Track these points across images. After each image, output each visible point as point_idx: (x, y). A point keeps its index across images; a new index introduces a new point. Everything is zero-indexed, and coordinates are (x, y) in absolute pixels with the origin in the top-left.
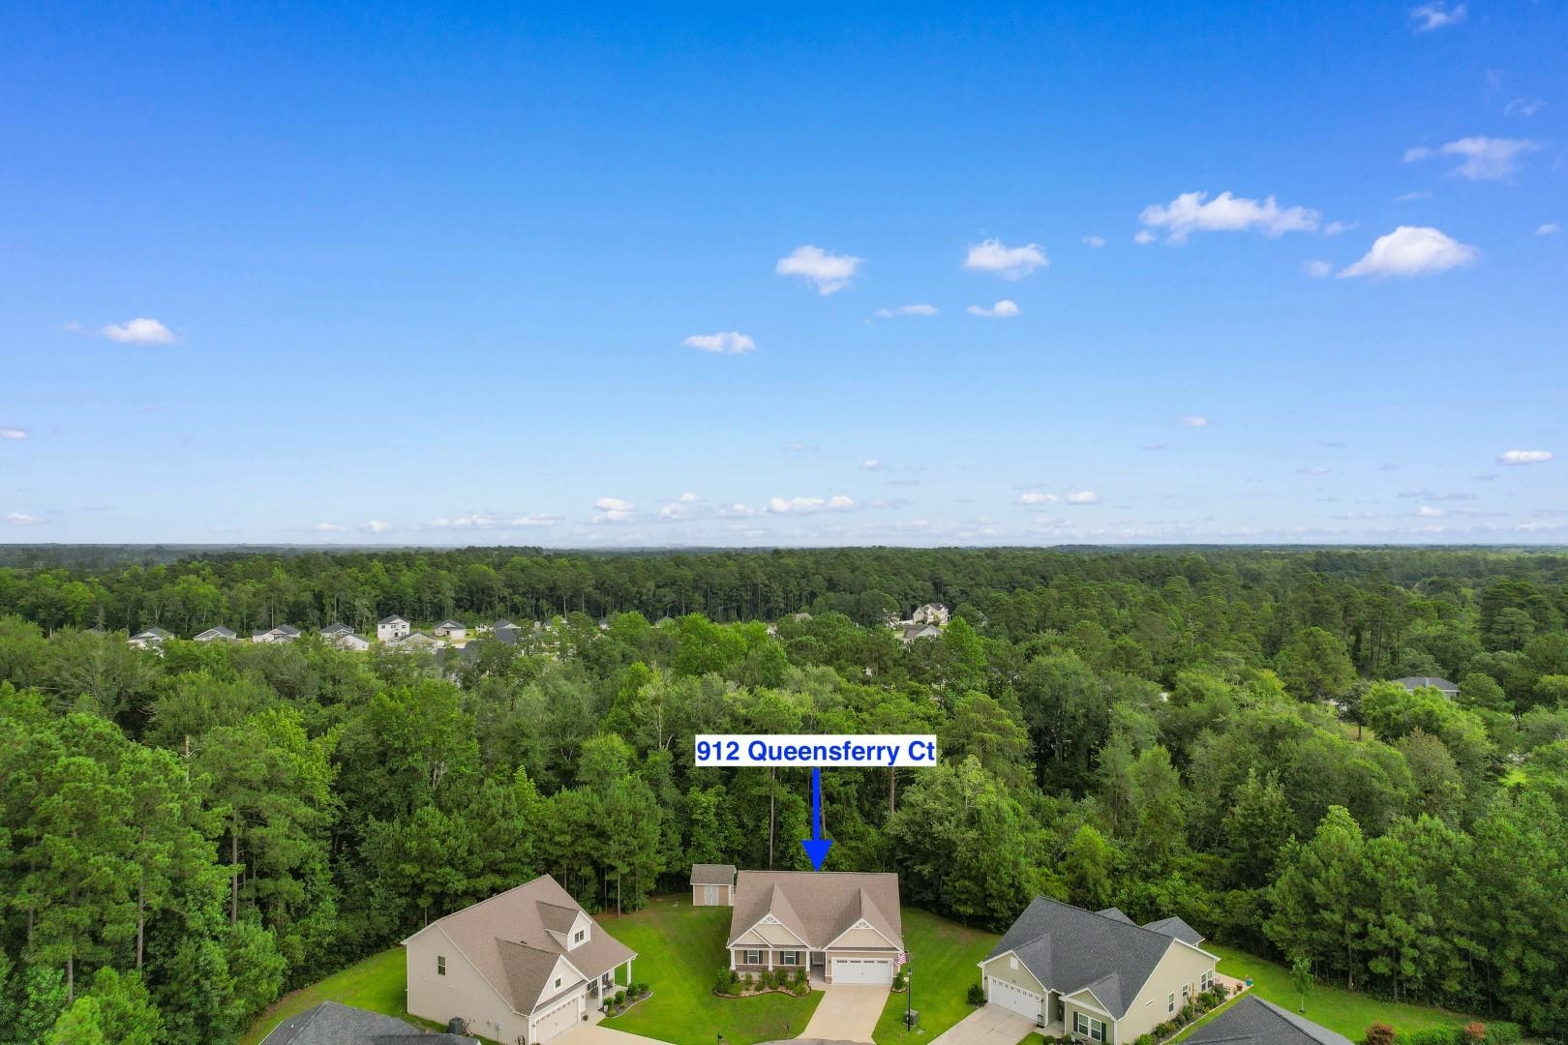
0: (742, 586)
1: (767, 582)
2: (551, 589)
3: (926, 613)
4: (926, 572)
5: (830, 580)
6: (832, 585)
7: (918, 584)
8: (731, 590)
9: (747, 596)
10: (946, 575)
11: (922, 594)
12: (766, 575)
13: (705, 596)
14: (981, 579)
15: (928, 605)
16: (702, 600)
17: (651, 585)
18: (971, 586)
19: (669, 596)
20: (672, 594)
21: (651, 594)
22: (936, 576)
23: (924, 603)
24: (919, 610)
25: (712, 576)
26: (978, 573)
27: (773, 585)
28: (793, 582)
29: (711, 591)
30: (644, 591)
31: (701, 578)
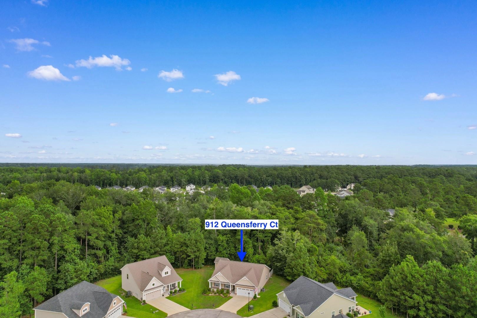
0: (292, 177)
1: (300, 176)
2: (236, 177)
3: (351, 186)
4: (352, 173)
5: (320, 175)
6: (321, 177)
7: (349, 177)
8: (289, 178)
9: (294, 180)
10: (359, 174)
11: (350, 180)
12: (300, 173)
13: (281, 180)
14: (371, 175)
15: (352, 184)
16: (280, 181)
17: (265, 176)
18: (367, 178)
19: (270, 179)
20: (271, 179)
21: (264, 179)
22: (356, 174)
23: (351, 183)
24: (349, 185)
25: (283, 173)
26: (370, 174)
27: (302, 177)
28: (308, 175)
29: (283, 178)
30: (263, 178)
31: (280, 174)
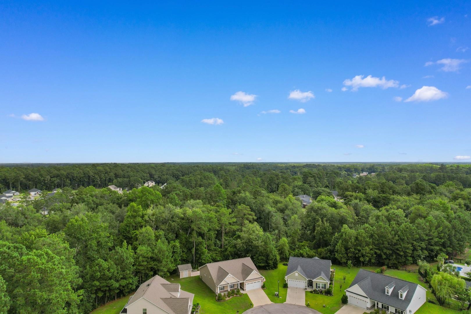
0: (84, 177)
1: (93, 175)
3: (148, 184)
4: (147, 171)
5: (115, 174)
6: (117, 176)
7: (145, 175)
8: (80, 178)
9: (86, 180)
10: (153, 172)
11: (146, 178)
12: (93, 173)
13: (71, 180)
14: (164, 173)
15: (149, 181)
16: (70, 182)
17: (48, 177)
18: (161, 175)
19: (57, 181)
20: (58, 180)
21: (49, 180)
22: (150, 172)
23: (147, 181)
24: (146, 183)
25: (73, 173)
26: (163, 171)
27: (96, 176)
28: (103, 175)
29: (73, 179)
30: (46, 179)
31: (69, 174)
